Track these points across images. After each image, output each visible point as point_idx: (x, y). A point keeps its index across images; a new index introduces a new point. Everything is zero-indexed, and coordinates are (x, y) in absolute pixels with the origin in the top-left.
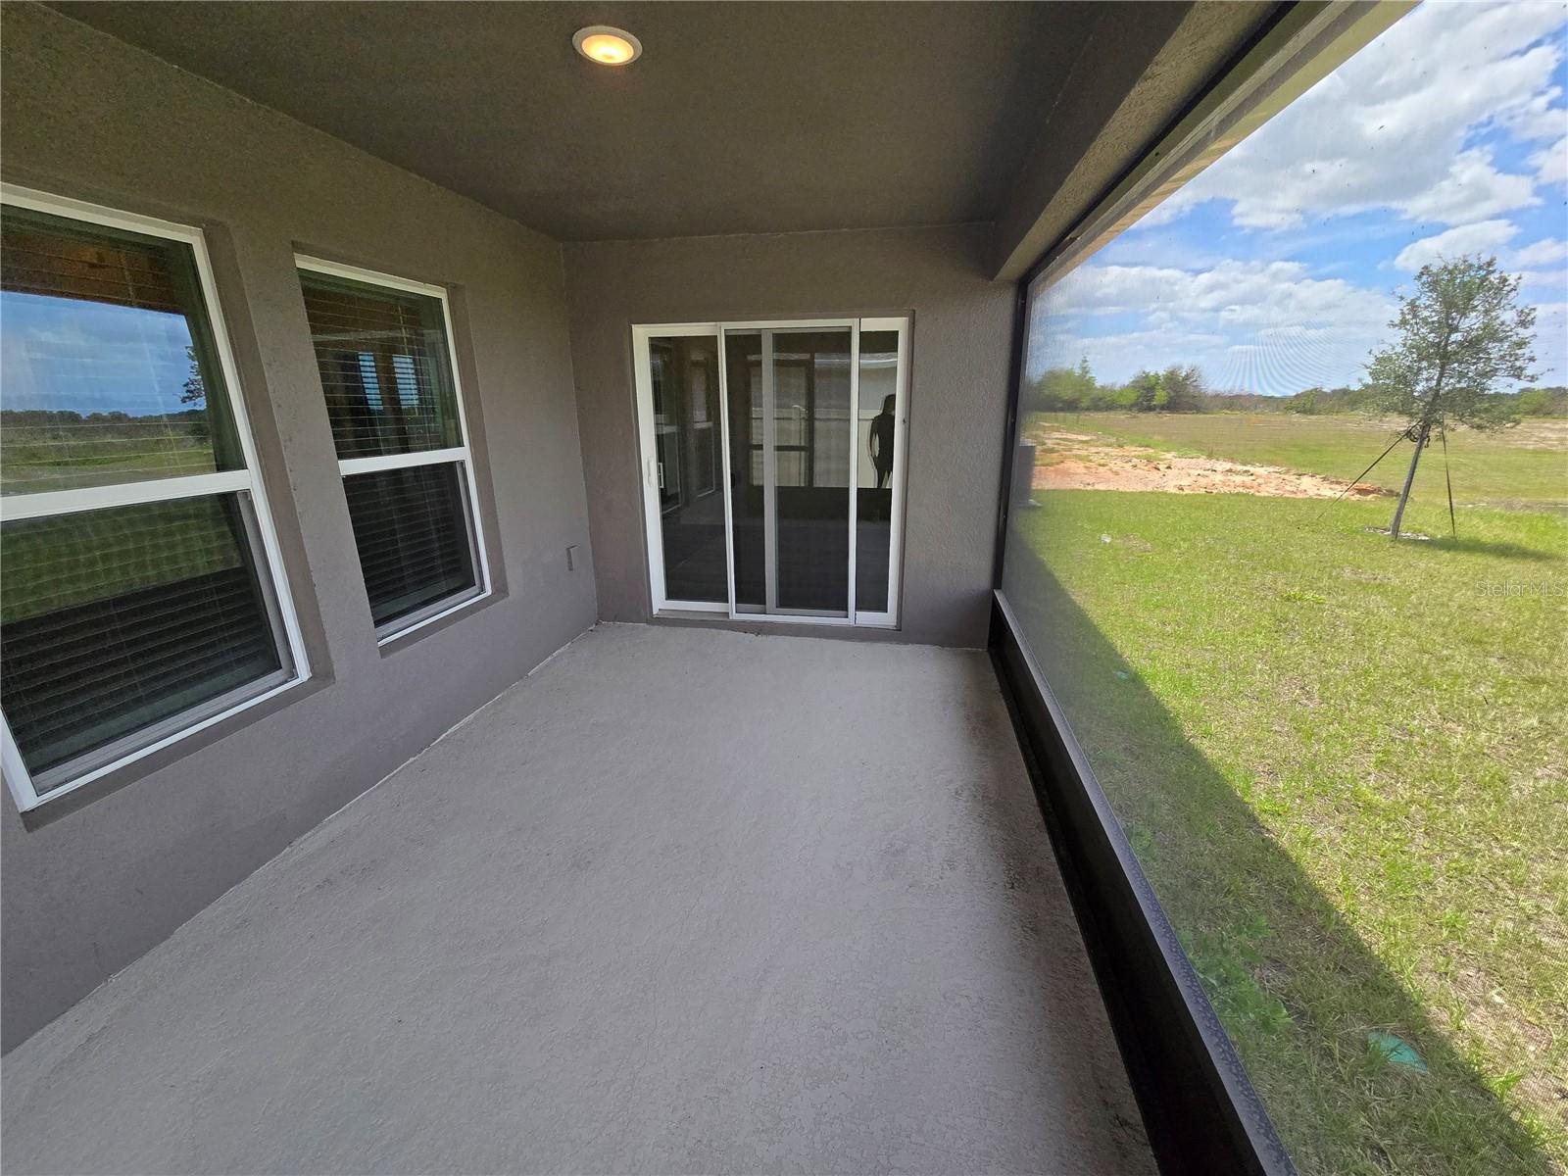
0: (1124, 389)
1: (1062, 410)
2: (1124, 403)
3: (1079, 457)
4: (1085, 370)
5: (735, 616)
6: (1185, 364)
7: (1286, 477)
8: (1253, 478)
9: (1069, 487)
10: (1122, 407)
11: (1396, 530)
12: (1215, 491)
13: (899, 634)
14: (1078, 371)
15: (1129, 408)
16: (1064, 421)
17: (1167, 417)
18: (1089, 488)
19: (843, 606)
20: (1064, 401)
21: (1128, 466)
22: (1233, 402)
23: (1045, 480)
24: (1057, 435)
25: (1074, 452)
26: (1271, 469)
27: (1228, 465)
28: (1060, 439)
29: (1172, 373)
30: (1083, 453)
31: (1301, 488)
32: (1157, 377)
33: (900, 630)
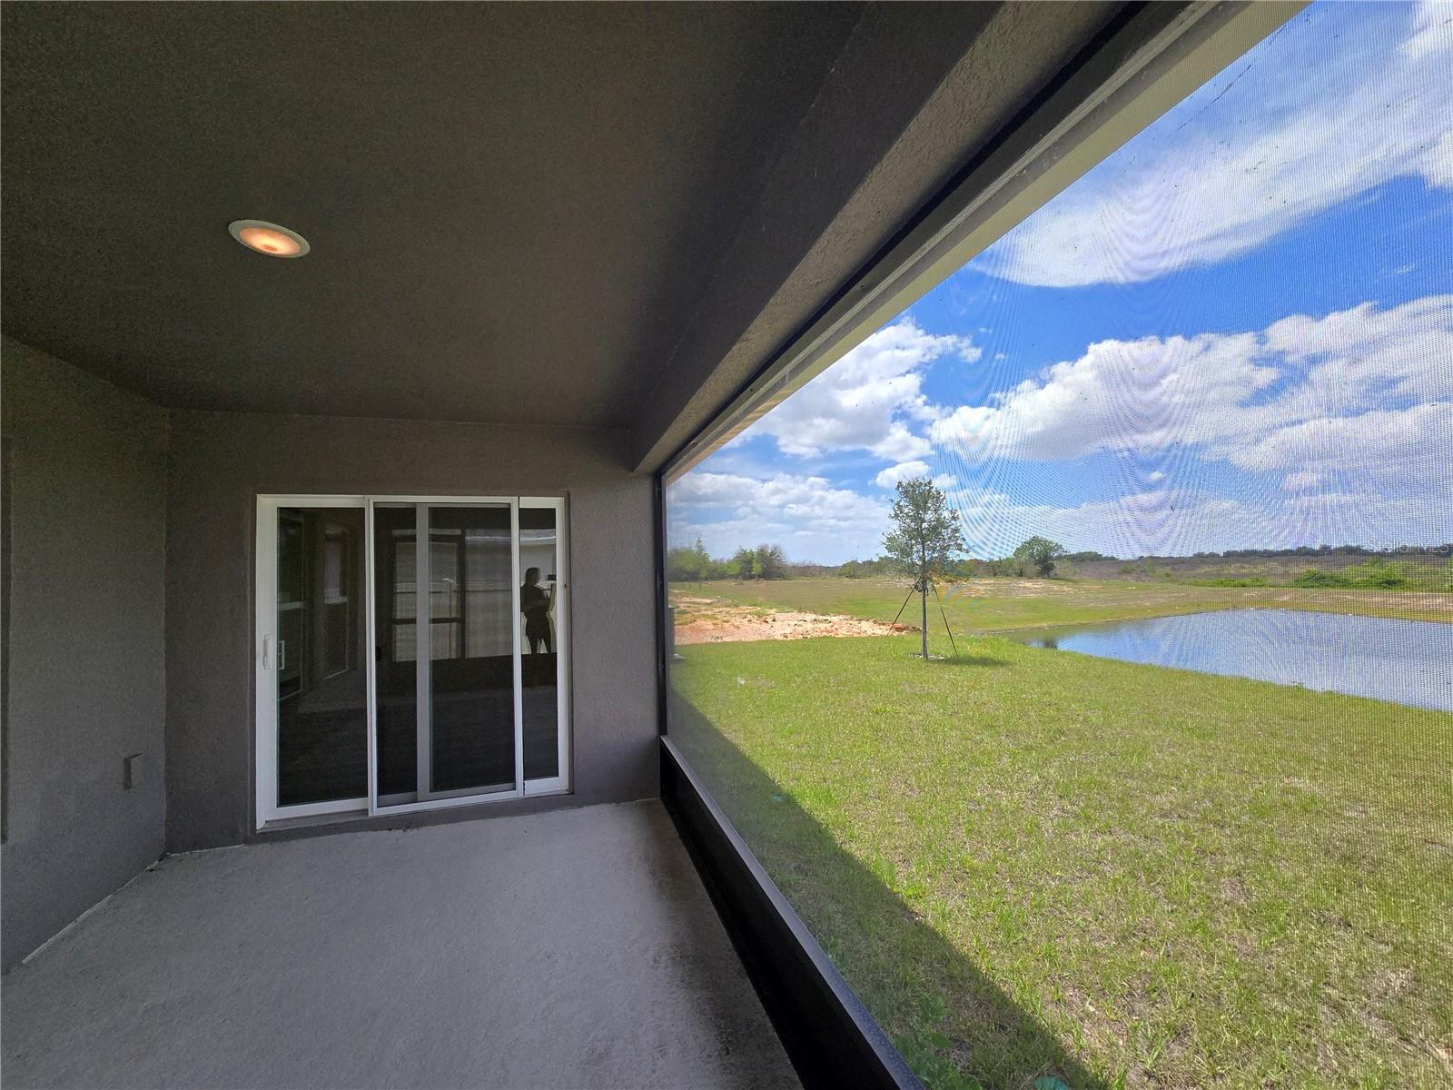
0: (730, 562)
1: (686, 580)
2: (733, 573)
3: (706, 617)
4: (701, 549)
5: (375, 812)
6: (770, 543)
7: (852, 622)
8: (831, 624)
9: (704, 641)
10: (731, 576)
11: (926, 655)
12: (809, 636)
13: (574, 797)
14: (695, 549)
15: (736, 577)
16: (690, 588)
17: (764, 583)
18: (719, 641)
19: (510, 778)
20: (687, 573)
21: (745, 621)
22: (806, 571)
23: (683, 637)
24: (687, 600)
25: (703, 612)
26: (841, 617)
27: (814, 617)
28: (690, 603)
29: (762, 550)
30: (710, 613)
31: (863, 630)
32: (752, 553)
33: (573, 794)
